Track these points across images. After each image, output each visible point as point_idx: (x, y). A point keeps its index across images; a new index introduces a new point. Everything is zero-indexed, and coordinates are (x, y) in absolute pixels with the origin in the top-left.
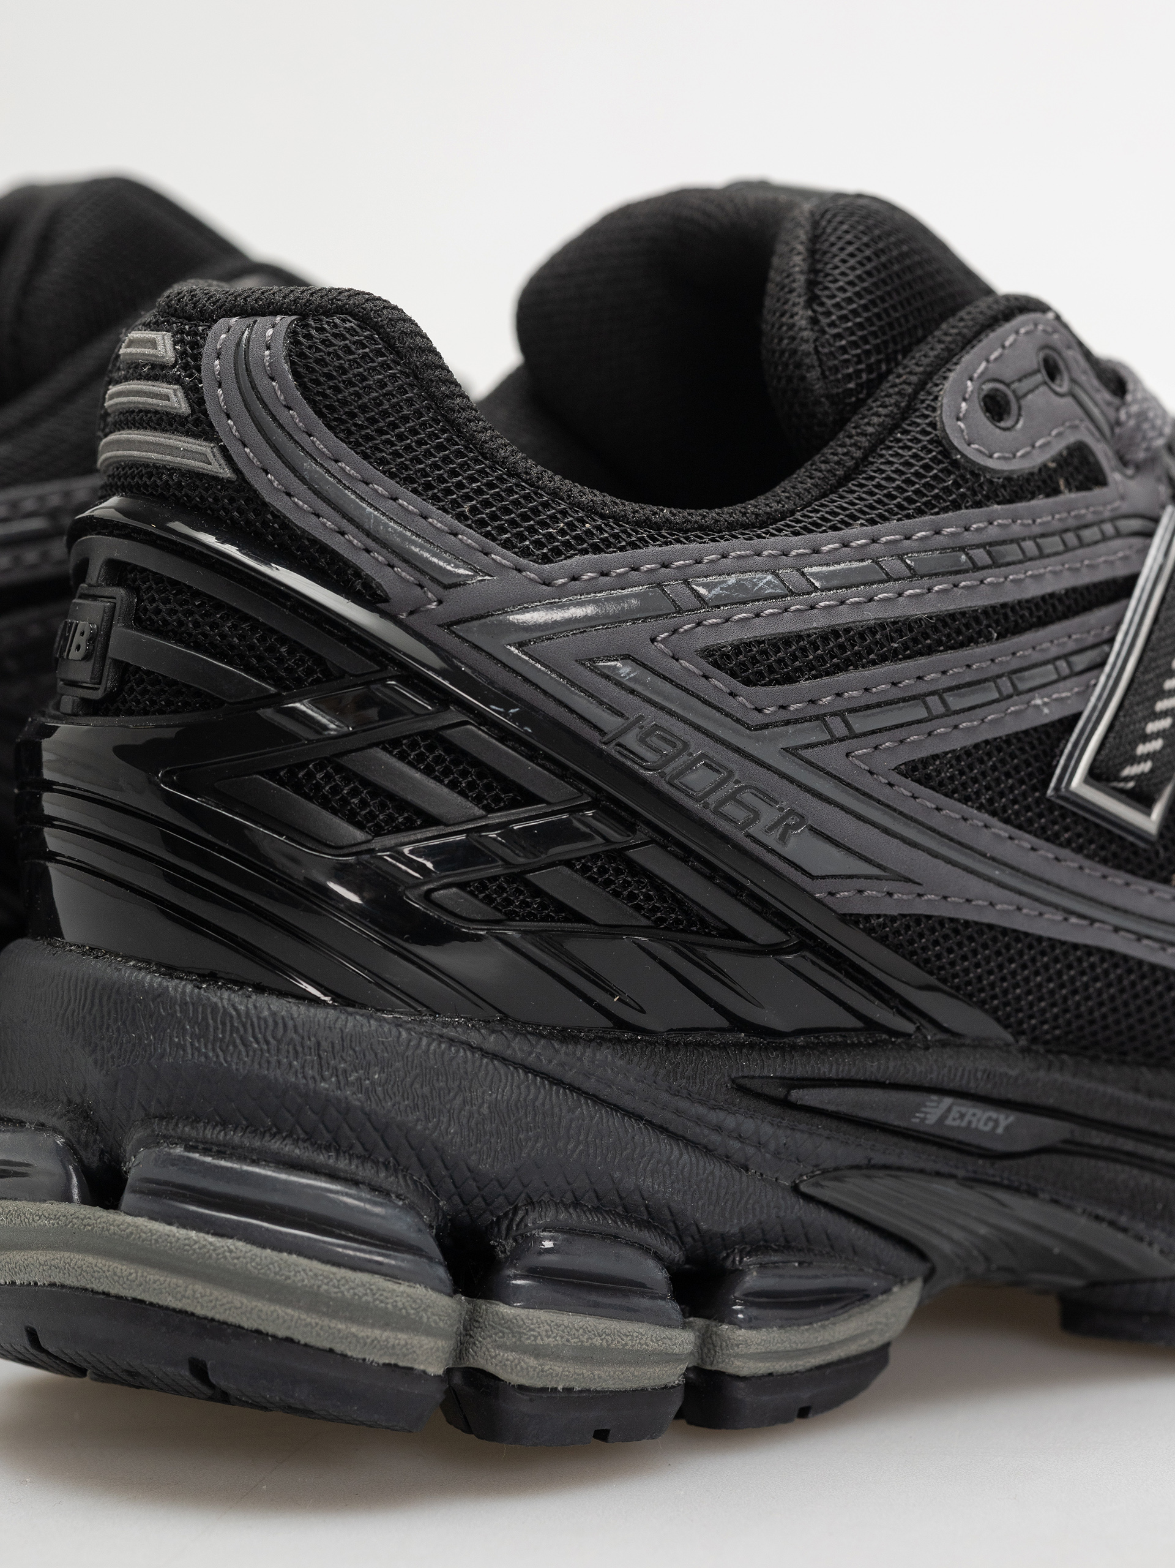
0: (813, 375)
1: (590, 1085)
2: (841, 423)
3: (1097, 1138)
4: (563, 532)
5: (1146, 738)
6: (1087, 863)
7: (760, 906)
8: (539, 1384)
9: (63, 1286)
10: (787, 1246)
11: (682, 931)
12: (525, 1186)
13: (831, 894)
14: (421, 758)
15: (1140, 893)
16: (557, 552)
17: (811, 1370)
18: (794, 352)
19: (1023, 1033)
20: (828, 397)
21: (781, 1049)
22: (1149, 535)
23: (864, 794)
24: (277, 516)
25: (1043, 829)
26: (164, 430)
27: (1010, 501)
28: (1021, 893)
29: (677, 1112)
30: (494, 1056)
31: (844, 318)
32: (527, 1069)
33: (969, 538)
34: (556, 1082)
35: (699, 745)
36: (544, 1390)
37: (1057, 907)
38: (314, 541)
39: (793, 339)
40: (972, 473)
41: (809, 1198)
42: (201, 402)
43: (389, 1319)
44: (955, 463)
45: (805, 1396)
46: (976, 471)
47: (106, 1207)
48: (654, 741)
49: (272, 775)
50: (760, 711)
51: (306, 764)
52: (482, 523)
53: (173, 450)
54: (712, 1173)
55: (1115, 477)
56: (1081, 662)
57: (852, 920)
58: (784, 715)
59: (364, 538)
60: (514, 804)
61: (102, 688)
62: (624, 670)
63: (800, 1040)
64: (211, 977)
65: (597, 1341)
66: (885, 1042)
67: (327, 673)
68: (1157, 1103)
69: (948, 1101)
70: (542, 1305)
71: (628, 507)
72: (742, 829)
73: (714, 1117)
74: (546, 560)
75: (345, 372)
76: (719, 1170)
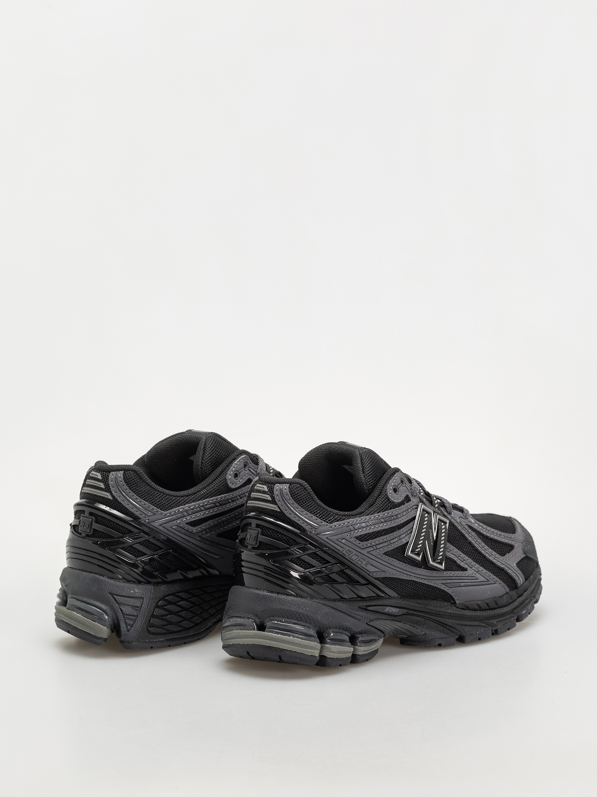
0: (365, 486)
1: (338, 609)
2: (370, 494)
3: (411, 612)
4: (333, 518)
5: (419, 544)
6: (410, 566)
7: (363, 577)
8: (333, 657)
9: (255, 644)
10: (365, 633)
11: (351, 582)
12: (329, 625)
13: (373, 575)
14: (312, 556)
15: (418, 570)
16: (332, 522)
17: (368, 653)
18: (362, 482)
19: (400, 595)
20: (367, 489)
21: (365, 600)
22: (417, 508)
23: (378, 558)
24: (288, 517)
25: (404, 561)
26: (266, 502)
27: (399, 507)
28: (401, 572)
29: (351, 612)
30: (324, 605)
31: (369, 476)
32: (329, 606)
33: (393, 514)
34: (333, 608)
35: (354, 552)
36: (333, 658)
37: (405, 574)
38: (294, 522)
39: (361, 480)
40: (393, 503)
41: (369, 625)
42: (274, 498)
43: (311, 648)
44: (390, 501)
45: (367, 658)
46: (393, 502)
47: (263, 631)
48: (347, 552)
49: (288, 560)
50: (363, 546)
51: (294, 558)
52: (320, 518)
53: (269, 506)
54: (356, 622)
55: (412, 499)
56: (408, 532)
57: (375, 578)
58: (367, 546)
59: (303, 521)
60: (326, 563)
61: (257, 545)
62: (344, 541)
63: (368, 599)
64: (278, 593)
65: (341, 650)
66: (380, 598)
67: (296, 543)
68: (420, 605)
69: (389, 607)
70: (333, 644)
71: (341, 513)
72: (360, 565)
73: (356, 612)
74: (331, 523)
75: (295, 493)
76: (357, 621)
